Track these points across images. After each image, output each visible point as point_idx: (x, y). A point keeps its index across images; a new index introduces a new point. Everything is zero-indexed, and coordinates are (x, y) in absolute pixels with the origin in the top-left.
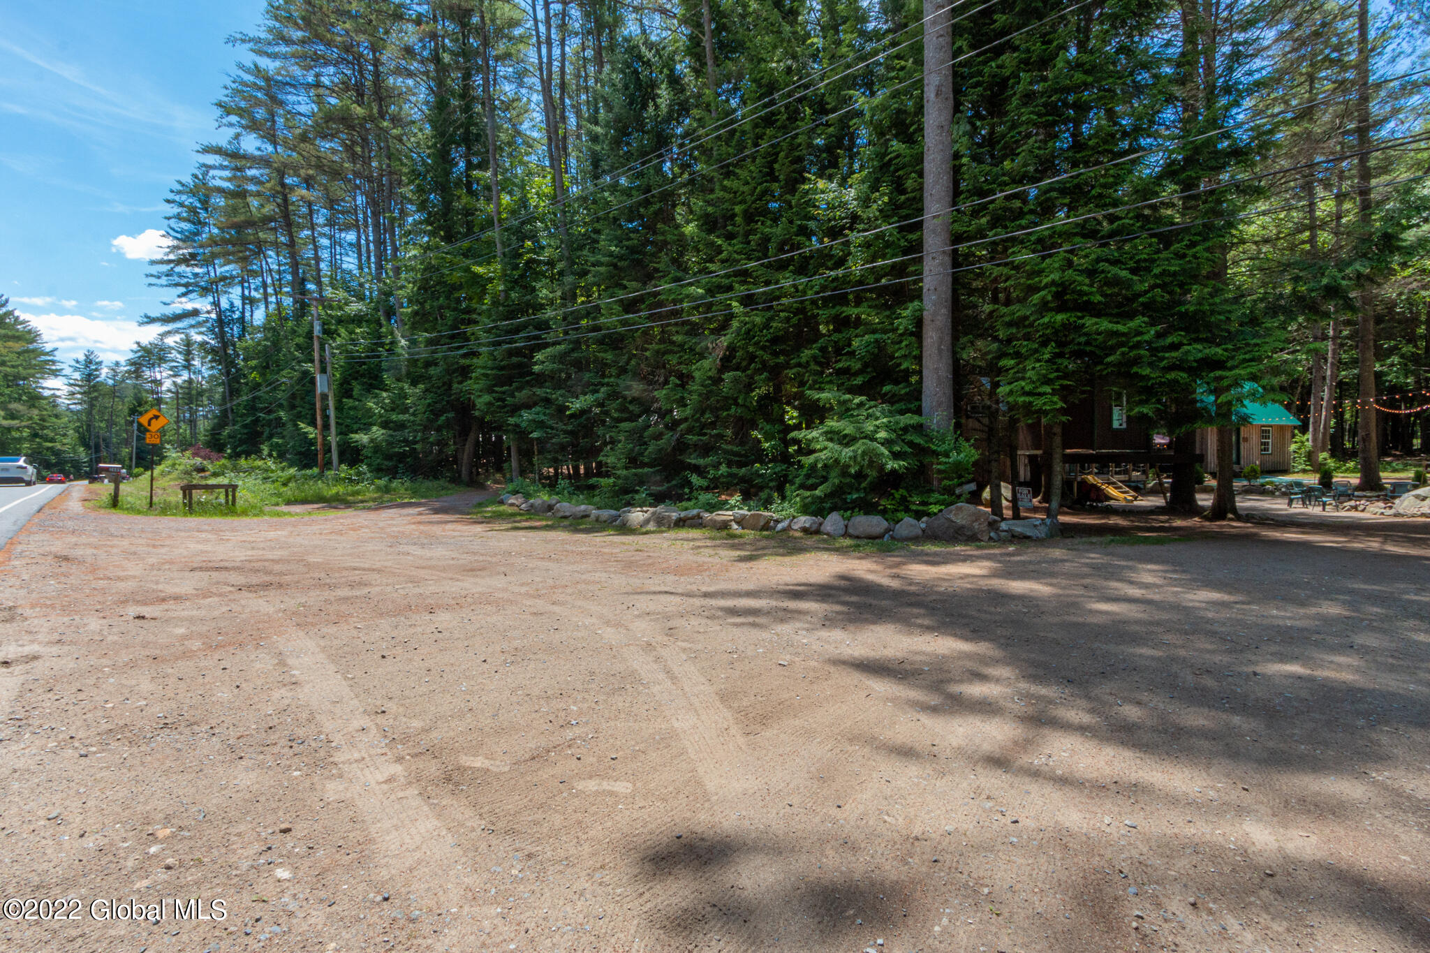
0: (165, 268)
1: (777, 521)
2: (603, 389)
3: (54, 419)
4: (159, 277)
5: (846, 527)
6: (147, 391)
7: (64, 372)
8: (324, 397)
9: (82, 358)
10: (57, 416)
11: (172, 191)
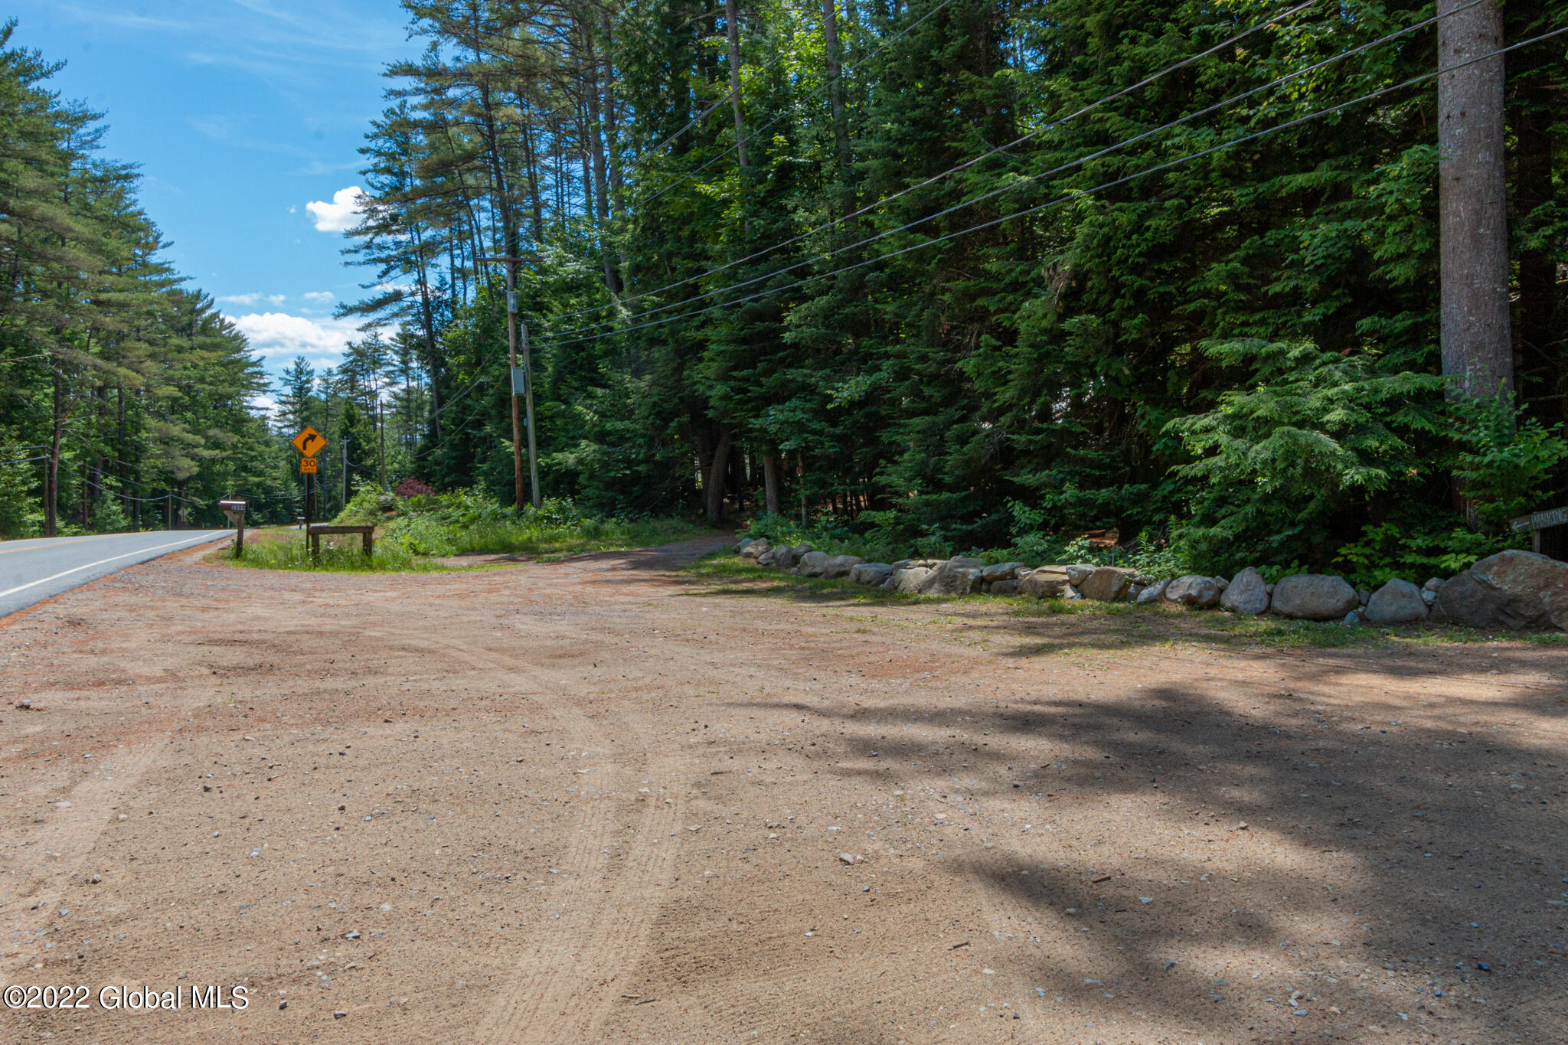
0: (362, 239)
1: (1142, 585)
2: (886, 365)
3: (262, 448)
4: (356, 252)
5: (1270, 595)
6: (360, 406)
7: (272, 387)
8: (521, 399)
9: (292, 367)
10: (267, 444)
11: (367, 137)
